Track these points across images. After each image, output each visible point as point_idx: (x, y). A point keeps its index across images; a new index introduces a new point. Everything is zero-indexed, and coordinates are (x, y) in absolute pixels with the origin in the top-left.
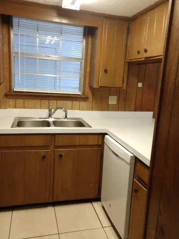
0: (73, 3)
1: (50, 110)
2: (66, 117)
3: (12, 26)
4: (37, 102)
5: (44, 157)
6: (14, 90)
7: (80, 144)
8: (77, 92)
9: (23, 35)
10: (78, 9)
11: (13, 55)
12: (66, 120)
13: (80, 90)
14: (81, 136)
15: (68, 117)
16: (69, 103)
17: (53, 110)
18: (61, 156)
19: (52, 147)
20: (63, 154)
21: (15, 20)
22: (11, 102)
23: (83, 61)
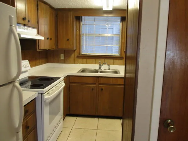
0: (108, 7)
1: (100, 65)
2: (109, 69)
3: (82, 21)
4: (94, 60)
5: (93, 89)
6: (82, 54)
7: (113, 83)
8: (117, 54)
9: (87, 25)
10: (112, 9)
11: (82, 35)
12: (109, 70)
13: (119, 53)
14: (114, 79)
15: (110, 69)
16: (112, 61)
17: (101, 65)
18: (102, 89)
19: (97, 84)
20: (103, 88)
21: (83, 17)
22: (80, 60)
23: (121, 36)
